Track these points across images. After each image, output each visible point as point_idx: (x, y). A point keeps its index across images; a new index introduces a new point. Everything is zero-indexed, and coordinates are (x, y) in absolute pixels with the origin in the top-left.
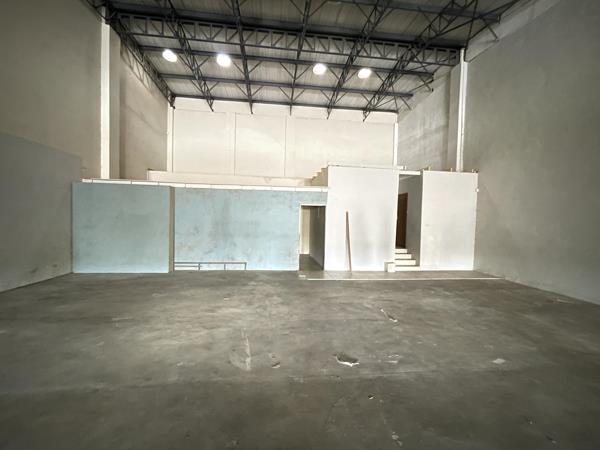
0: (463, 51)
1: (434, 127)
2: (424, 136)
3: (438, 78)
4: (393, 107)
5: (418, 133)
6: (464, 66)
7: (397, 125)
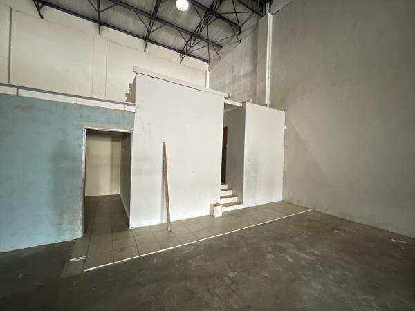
0: (268, 5)
1: (242, 73)
2: (233, 82)
3: (245, 30)
4: (206, 57)
5: (228, 78)
6: (270, 17)
7: (208, 72)
